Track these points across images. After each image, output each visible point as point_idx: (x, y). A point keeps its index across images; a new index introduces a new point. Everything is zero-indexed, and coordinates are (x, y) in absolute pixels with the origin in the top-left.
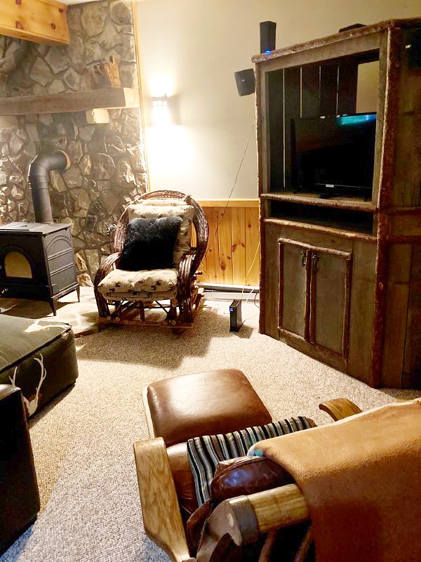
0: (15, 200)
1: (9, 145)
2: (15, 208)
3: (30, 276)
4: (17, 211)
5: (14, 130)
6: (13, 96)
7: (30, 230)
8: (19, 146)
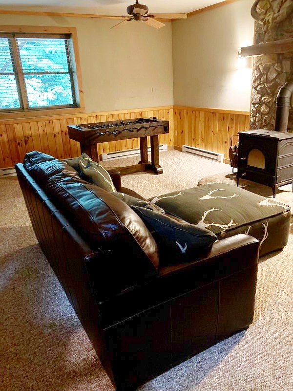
0: (262, 114)
1: (267, 75)
2: (261, 120)
3: (263, 168)
4: (262, 122)
5: (273, 65)
6: (278, 40)
7: (271, 136)
8: (275, 75)
